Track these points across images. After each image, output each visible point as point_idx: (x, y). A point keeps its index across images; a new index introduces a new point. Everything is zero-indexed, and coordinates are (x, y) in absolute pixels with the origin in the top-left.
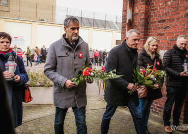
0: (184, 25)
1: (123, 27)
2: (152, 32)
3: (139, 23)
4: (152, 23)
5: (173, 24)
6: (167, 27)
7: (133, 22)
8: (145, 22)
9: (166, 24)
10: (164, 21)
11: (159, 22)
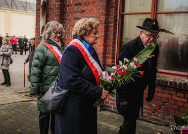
0: (99, 9)
1: (38, 10)
2: (68, 16)
3: (55, 5)
4: (68, 6)
5: (89, 8)
6: (83, 11)
7: (48, 4)
8: (61, 5)
9: (82, 8)
10: (80, 4)
11: (76, 5)
